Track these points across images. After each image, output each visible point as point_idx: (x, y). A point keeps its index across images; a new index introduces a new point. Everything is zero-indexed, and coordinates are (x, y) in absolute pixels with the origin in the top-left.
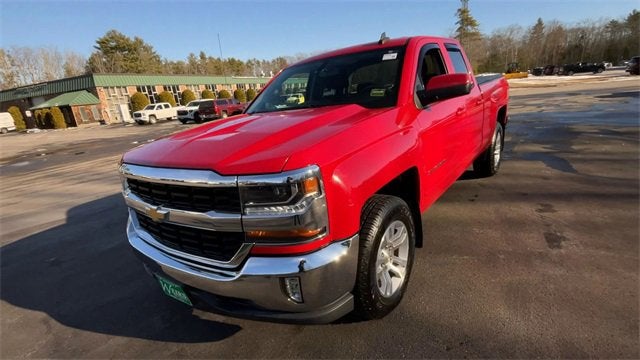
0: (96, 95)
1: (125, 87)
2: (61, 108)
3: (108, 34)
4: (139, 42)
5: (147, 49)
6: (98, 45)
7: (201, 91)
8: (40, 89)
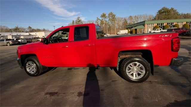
0: (144, 26)
1: (153, 24)
2: (135, 29)
3: (162, 8)
4: (172, 9)
5: (175, 11)
6: (158, 12)
7: (183, 24)
8: (134, 25)
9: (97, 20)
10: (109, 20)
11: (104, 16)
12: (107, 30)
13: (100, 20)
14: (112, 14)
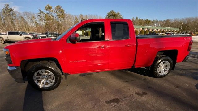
3: (111, 11)
4: (118, 14)
5: (120, 16)
9: (40, 13)
10: (58, 16)
11: (49, 8)
12: (56, 29)
13: (44, 14)
14: (60, 8)
